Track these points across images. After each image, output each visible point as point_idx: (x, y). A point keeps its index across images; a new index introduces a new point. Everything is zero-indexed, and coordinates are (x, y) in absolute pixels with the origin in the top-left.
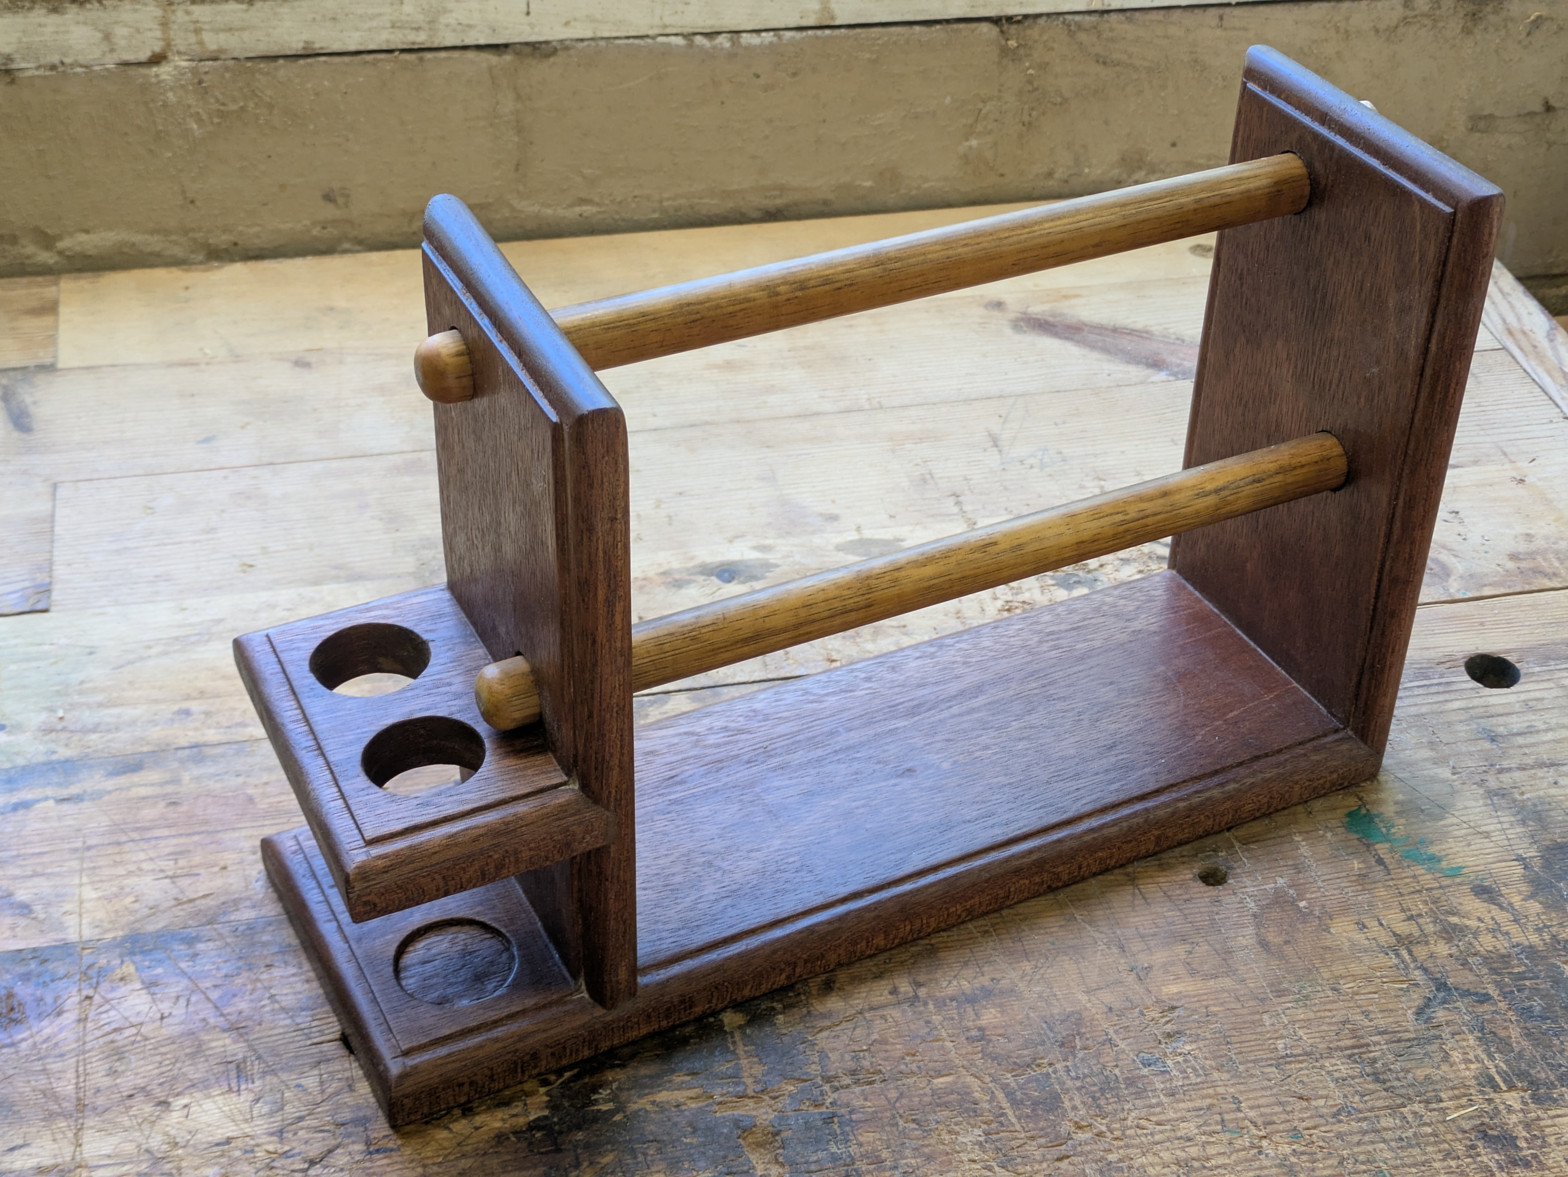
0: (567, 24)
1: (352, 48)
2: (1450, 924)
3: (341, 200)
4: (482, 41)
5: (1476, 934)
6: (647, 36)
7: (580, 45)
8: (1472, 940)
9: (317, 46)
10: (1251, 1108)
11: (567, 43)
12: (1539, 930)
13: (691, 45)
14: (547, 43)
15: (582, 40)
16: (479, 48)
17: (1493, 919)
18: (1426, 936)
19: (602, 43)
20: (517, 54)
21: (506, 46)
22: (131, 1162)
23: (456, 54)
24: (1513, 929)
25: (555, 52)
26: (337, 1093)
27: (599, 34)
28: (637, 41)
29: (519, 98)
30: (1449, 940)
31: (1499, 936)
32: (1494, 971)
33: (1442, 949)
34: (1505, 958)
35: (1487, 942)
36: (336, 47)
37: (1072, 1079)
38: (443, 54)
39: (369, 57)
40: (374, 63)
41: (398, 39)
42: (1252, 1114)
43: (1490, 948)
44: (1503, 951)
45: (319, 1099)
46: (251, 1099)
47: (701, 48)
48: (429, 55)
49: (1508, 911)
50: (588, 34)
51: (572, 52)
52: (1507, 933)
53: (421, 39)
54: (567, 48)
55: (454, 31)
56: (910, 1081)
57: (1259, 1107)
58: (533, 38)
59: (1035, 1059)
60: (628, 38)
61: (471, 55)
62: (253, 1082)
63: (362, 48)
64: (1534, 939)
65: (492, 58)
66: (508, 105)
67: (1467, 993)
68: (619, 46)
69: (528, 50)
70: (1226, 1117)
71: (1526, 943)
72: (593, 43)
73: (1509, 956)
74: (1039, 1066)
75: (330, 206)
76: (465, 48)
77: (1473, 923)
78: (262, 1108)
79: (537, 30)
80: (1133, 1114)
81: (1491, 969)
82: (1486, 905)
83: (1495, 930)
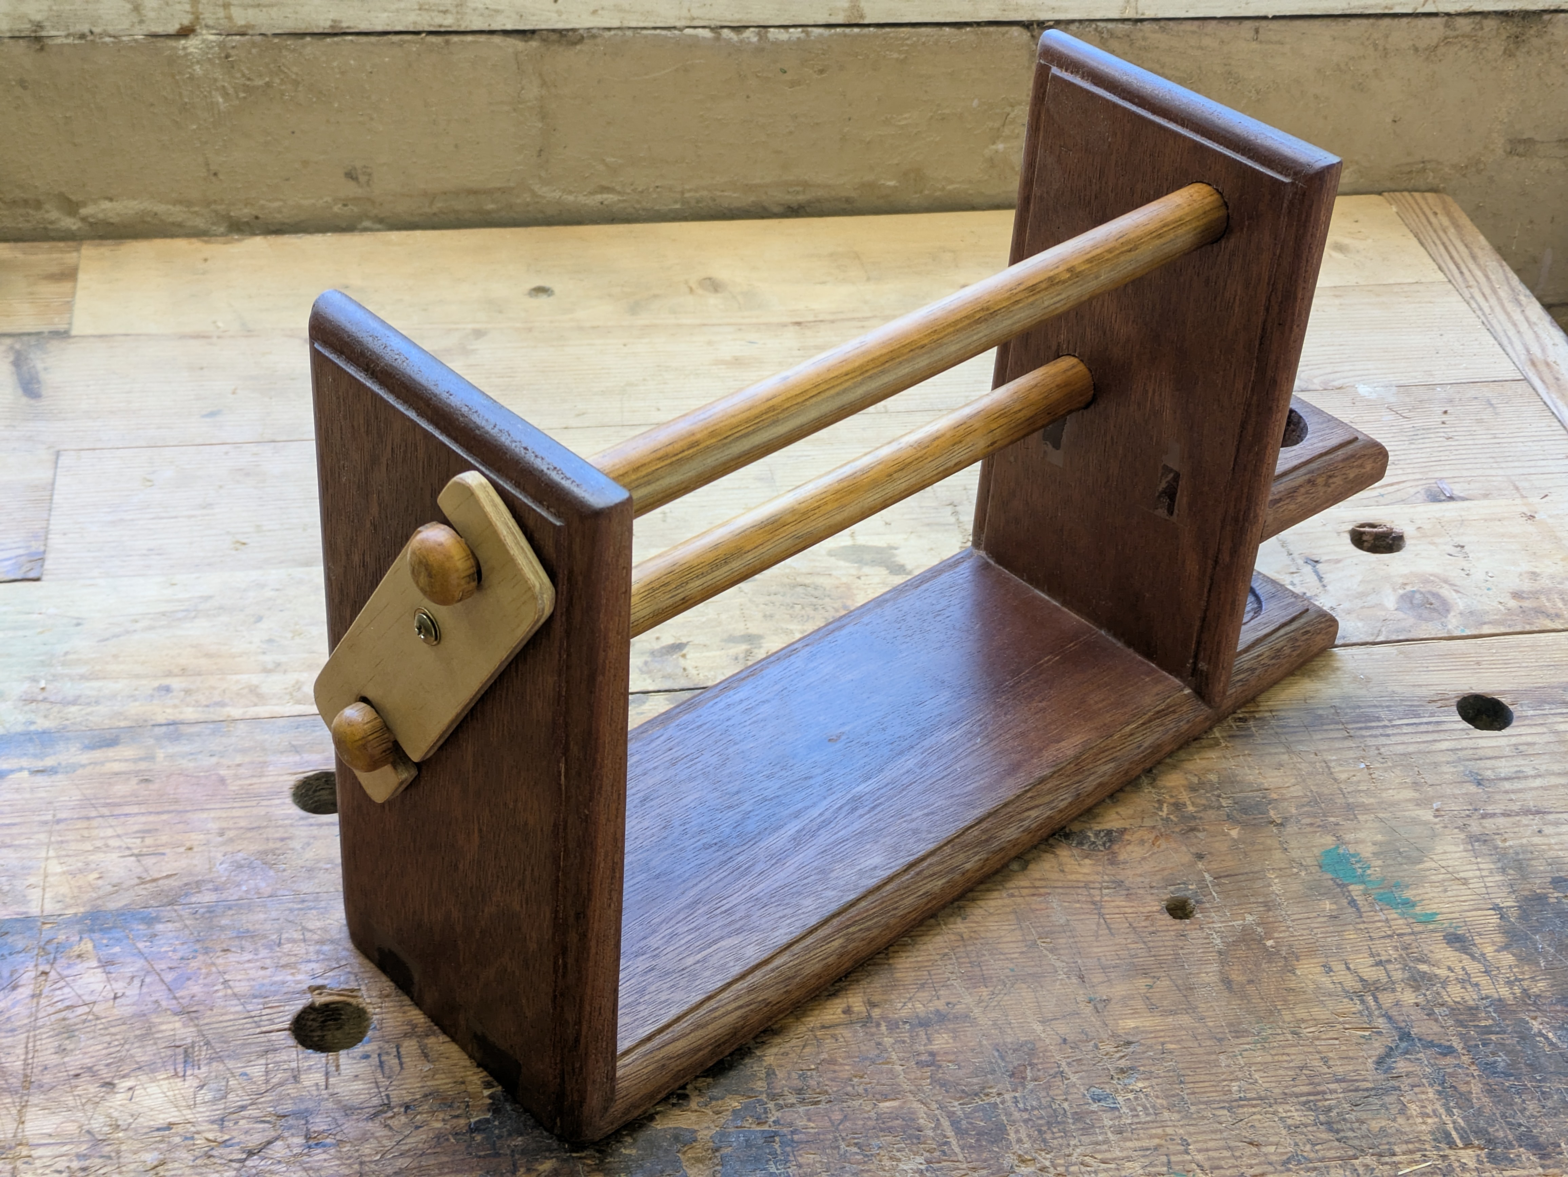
0: (595, 12)
1: (379, 28)
2: (1419, 972)
3: (363, 179)
4: (509, 27)
5: (1445, 983)
6: (675, 28)
7: (607, 34)
8: (1441, 990)
9: (344, 25)
10: (1199, 1151)
11: (594, 31)
12: (1509, 983)
13: (718, 38)
14: (574, 30)
15: (609, 29)
16: (506, 33)
17: (1463, 969)
18: (1393, 983)
19: (629, 33)
20: (544, 40)
21: (533, 32)
22: (72, 1143)
23: (483, 38)
24: (1484, 981)
25: (581, 39)
26: (281, 1084)
27: (626, 24)
28: (664, 32)
29: (544, 84)
30: (1417, 989)
31: (1469, 987)
32: (1460, 1023)
33: (1409, 997)
34: (1473, 1011)
35: (1455, 993)
36: (364, 27)
37: (1020, 1110)
38: (469, 38)
39: (396, 38)
40: (400, 45)
41: (425, 22)
42: (1200, 1157)
43: (1458, 999)
44: (1471, 1003)
45: (263, 1088)
46: (195, 1085)
47: (729, 41)
48: (455, 39)
49: (1479, 962)
50: (616, 23)
51: (599, 40)
52: (1477, 985)
53: (448, 22)
54: (594, 37)
55: (482, 15)
56: (856, 1103)
57: (1207, 1150)
58: (560, 26)
59: (984, 1088)
60: (655, 28)
61: (497, 39)
62: (199, 1068)
63: (389, 29)
64: (1504, 992)
65: (517, 44)
66: (533, 91)
67: (1431, 1045)
68: (646, 37)
69: (554, 37)
70: (1173, 1159)
71: (1496, 996)
72: (620, 33)
73: (1477, 1008)
74: (987, 1095)
75: (352, 184)
76: (492, 32)
77: (1442, 972)
78: (206, 1095)
79: (564, 17)
80: (1078, 1150)
81: (1457, 1021)
82: (1457, 954)
83: (1465, 981)
